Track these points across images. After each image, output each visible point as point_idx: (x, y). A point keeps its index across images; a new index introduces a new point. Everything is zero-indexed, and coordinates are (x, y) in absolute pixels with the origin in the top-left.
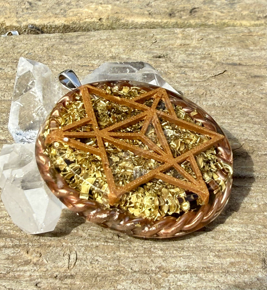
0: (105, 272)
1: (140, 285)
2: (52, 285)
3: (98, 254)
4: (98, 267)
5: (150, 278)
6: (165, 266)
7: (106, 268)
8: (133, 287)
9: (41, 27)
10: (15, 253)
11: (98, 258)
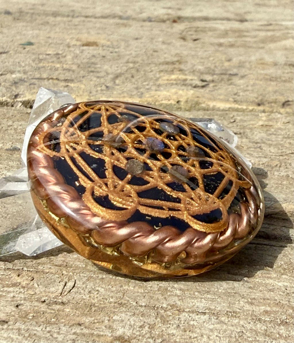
0: (105, 304)
1: (141, 318)
2: (36, 308)
3: (101, 285)
4: (97, 297)
5: (156, 314)
6: (179, 305)
7: (107, 299)
8: (133, 320)
10: (4, 275)
11: (100, 289)
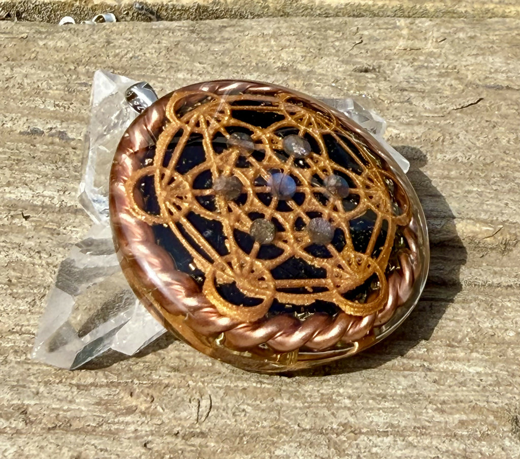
0: (257, 429)
1: (311, 450)
2: (171, 446)
3: (246, 401)
4: (245, 421)
5: (327, 441)
6: (353, 423)
7: (258, 423)
8: (301, 453)
9: (156, 8)
10: (110, 395)
11: (245, 407)
